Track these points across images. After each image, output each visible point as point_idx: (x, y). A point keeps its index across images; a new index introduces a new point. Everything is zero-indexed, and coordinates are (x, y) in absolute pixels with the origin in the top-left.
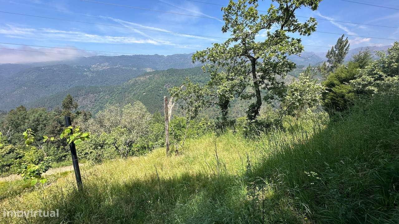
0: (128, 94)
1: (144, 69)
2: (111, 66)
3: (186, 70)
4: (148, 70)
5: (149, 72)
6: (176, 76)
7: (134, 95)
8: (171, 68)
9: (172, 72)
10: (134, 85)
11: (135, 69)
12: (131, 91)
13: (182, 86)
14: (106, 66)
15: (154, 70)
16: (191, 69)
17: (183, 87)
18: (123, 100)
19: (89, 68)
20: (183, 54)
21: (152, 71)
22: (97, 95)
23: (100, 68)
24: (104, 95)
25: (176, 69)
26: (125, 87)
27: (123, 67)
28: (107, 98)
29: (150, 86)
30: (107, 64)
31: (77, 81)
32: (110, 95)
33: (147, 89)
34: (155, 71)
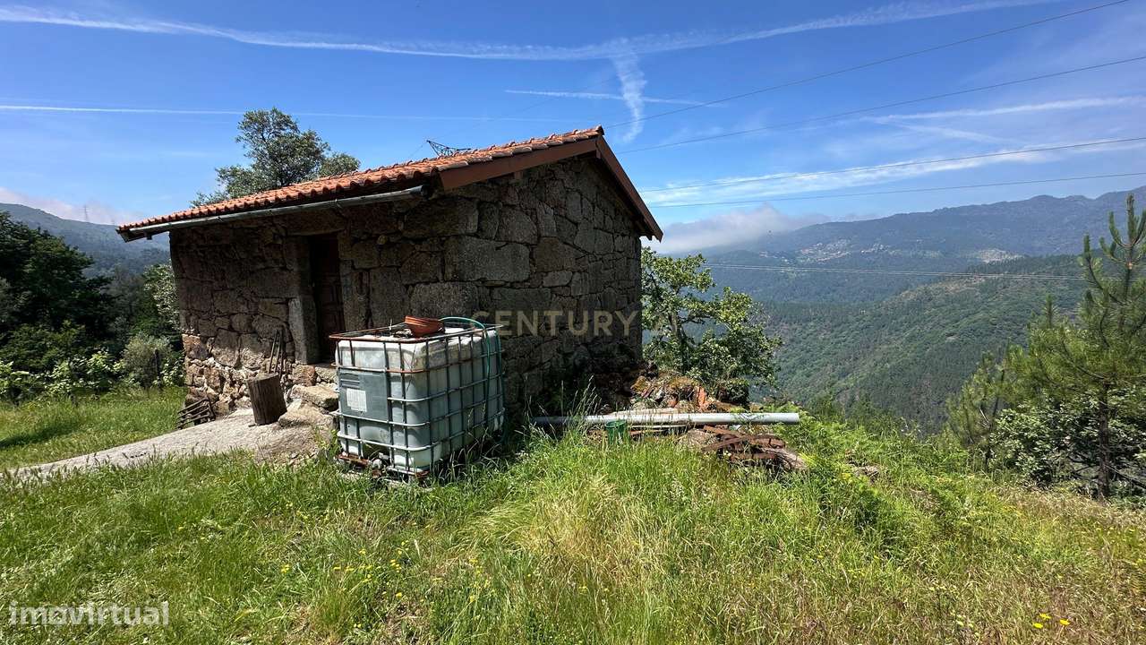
0: (891, 334)
1: (970, 255)
2: (852, 249)
4: (990, 257)
7: (912, 338)
10: (917, 306)
11: (931, 254)
12: (902, 325)
14: (838, 249)
15: (1014, 257)
18: (870, 349)
19: (794, 258)
22: (799, 329)
23: (822, 256)
24: (818, 328)
26: (883, 312)
27: (892, 249)
28: (824, 339)
29: (980, 315)
30: (843, 243)
31: (761, 290)
32: (832, 331)
33: (964, 322)
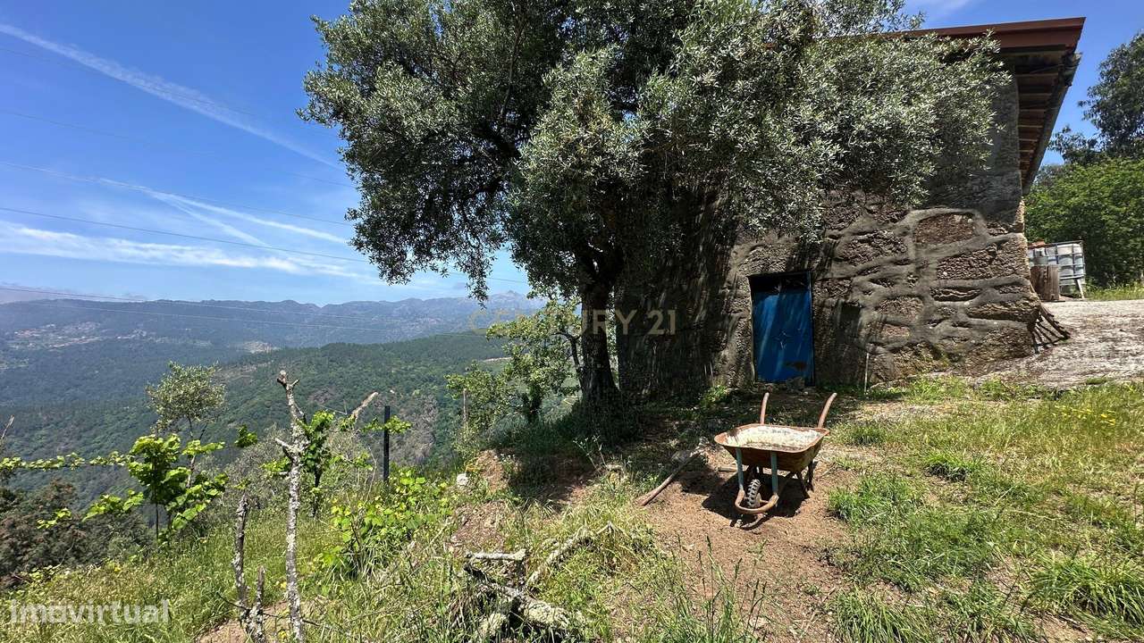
1: (239, 345)
2: (105, 334)
3: (387, 347)
4: (255, 348)
5: (260, 354)
6: (351, 366)
8: (335, 342)
9: (338, 353)
11: (202, 344)
13: (373, 395)
14: (86, 334)
15: (275, 348)
16: (401, 343)
17: (376, 396)
20: (378, 301)
21: (268, 349)
25: (354, 345)
27: (157, 337)
29: (257, 400)
33: (242, 408)
34: (280, 351)
